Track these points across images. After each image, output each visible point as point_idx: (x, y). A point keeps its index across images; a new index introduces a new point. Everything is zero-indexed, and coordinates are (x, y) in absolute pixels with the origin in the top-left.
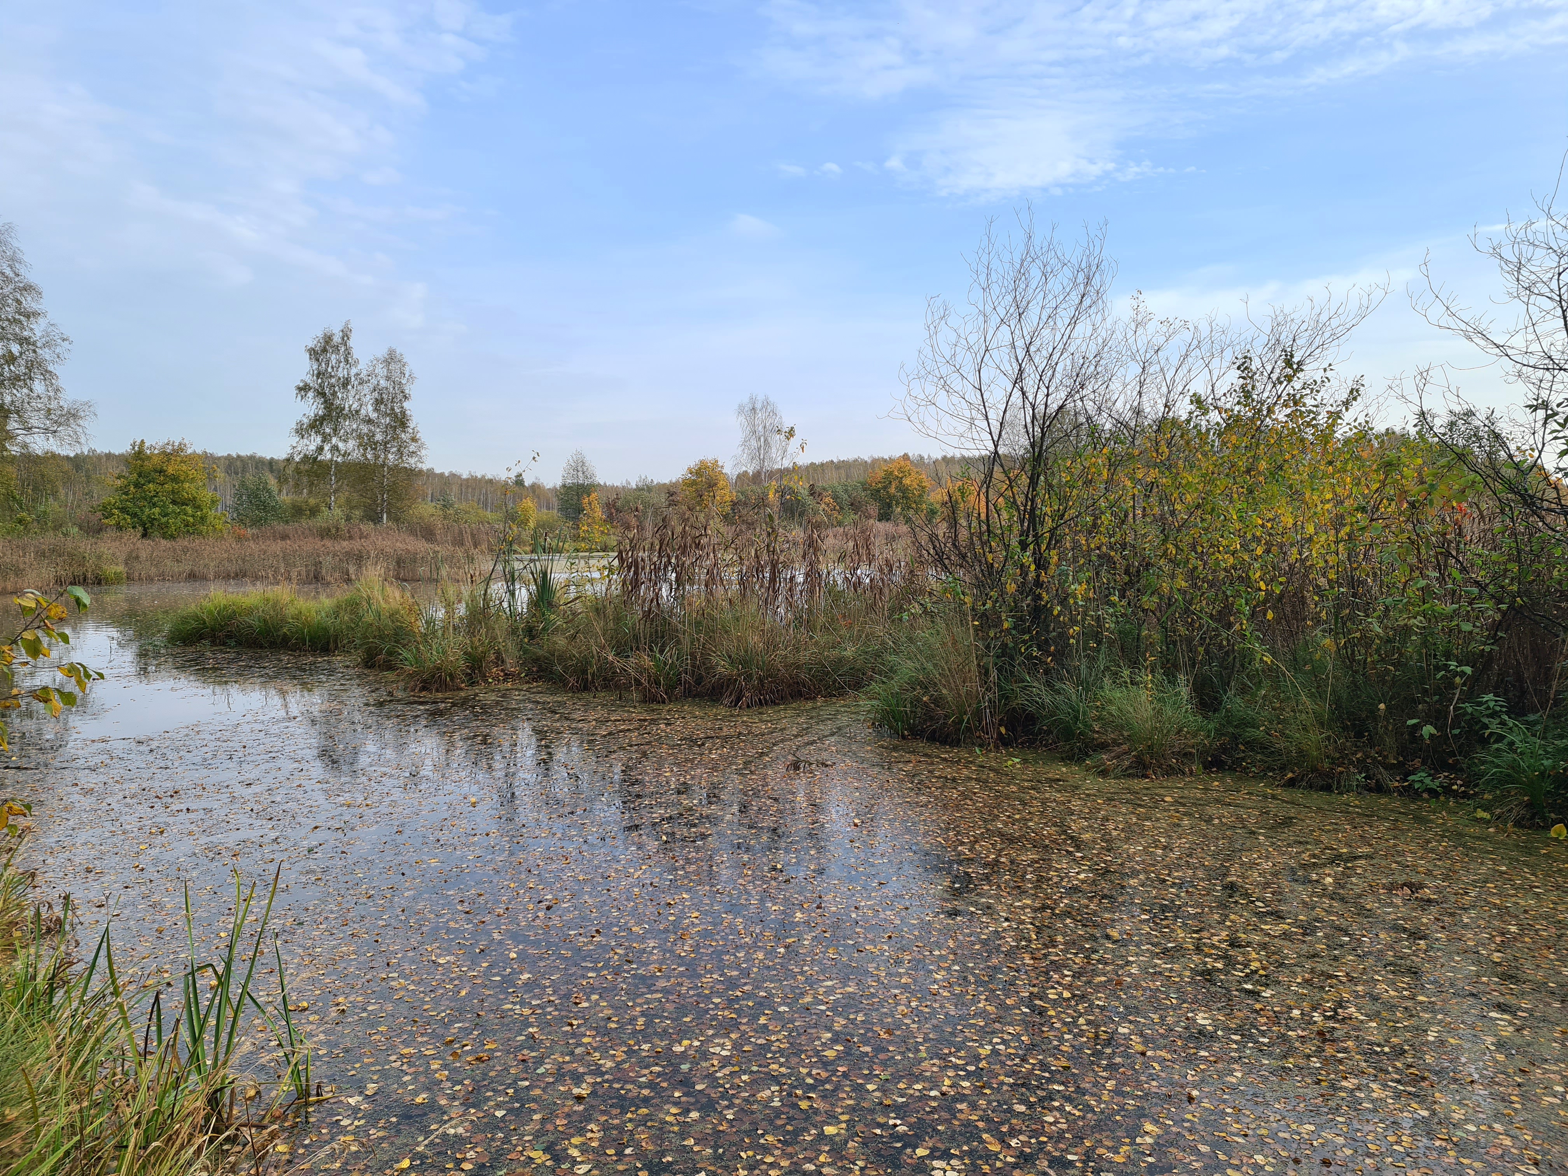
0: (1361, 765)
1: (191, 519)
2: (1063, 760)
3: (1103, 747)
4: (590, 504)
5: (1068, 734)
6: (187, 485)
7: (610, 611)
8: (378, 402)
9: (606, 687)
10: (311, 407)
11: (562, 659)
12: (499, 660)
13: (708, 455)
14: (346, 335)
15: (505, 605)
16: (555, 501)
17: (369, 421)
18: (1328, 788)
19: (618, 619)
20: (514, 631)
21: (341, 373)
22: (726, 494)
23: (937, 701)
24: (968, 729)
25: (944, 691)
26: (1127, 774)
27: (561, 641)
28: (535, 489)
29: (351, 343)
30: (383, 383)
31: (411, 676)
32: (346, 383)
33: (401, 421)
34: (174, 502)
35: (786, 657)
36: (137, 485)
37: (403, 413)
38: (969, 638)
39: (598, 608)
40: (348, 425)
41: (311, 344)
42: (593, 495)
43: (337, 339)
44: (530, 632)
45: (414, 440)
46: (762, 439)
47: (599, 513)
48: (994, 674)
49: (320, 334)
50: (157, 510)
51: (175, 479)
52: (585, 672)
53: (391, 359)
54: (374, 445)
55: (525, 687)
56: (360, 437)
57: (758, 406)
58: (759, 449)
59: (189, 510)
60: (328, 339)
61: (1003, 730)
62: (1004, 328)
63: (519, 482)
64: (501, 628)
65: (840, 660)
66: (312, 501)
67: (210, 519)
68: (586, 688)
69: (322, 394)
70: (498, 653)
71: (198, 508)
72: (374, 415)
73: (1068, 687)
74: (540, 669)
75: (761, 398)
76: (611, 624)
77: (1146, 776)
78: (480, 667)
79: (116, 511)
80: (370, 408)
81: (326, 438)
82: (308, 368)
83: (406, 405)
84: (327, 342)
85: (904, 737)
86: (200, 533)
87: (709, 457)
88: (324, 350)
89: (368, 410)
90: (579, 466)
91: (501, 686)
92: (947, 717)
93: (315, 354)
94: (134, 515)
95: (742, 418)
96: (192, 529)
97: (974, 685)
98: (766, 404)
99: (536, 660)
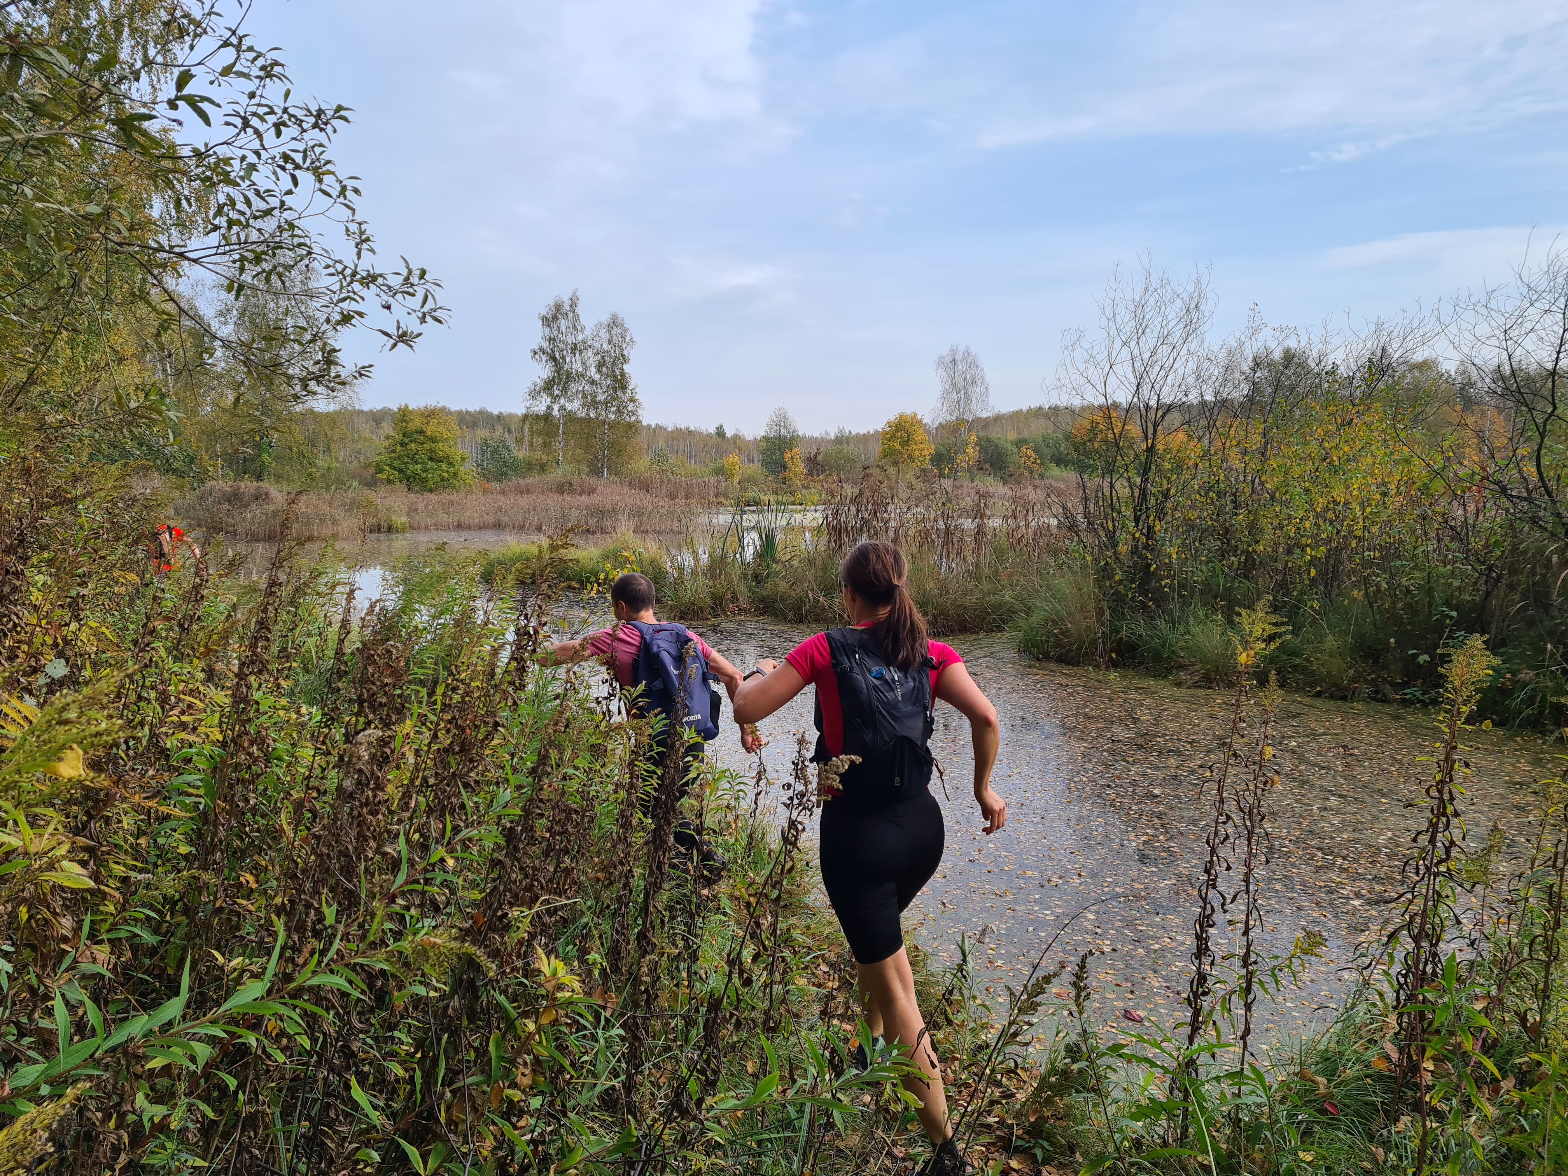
0: (1373, 683)
1: (446, 475)
2: (1155, 676)
3: (1183, 667)
4: (792, 458)
5: (1157, 657)
6: (441, 444)
7: (819, 562)
8: (600, 365)
9: (817, 621)
10: (543, 371)
11: (783, 599)
12: (735, 598)
13: (908, 410)
14: (573, 304)
15: (738, 556)
16: (756, 455)
17: (593, 382)
18: (1344, 698)
19: (825, 569)
20: (744, 577)
21: (570, 339)
22: (925, 449)
23: (1065, 633)
24: (1086, 654)
25: (1069, 626)
26: (1196, 686)
27: (783, 585)
28: (737, 439)
29: (578, 310)
30: (606, 347)
31: (672, 608)
32: (574, 348)
33: (621, 383)
34: (431, 459)
35: (955, 600)
36: (403, 444)
37: (623, 374)
38: (1090, 587)
39: (811, 561)
40: (573, 387)
41: (544, 312)
42: (795, 450)
43: (566, 307)
44: (756, 577)
45: (632, 400)
46: (963, 392)
47: (800, 467)
48: (1107, 613)
49: (552, 303)
50: (419, 467)
51: (433, 440)
52: (800, 608)
53: (614, 323)
54: (595, 404)
55: (755, 619)
56: (585, 397)
57: (959, 357)
58: (958, 402)
59: (444, 466)
60: (558, 307)
61: (1114, 655)
62: (1125, 349)
63: (720, 432)
64: (735, 573)
65: (1000, 605)
66: (545, 458)
67: (461, 474)
68: (801, 621)
69: (554, 359)
70: (734, 594)
71: (451, 464)
72: (597, 377)
73: (1161, 623)
74: (765, 606)
75: (962, 348)
76: (820, 573)
77: (1210, 688)
78: (721, 603)
79: (387, 468)
80: (593, 370)
81: (555, 398)
82: (541, 334)
83: (625, 367)
84: (558, 310)
85: (1038, 659)
86: (454, 487)
87: (908, 411)
88: (555, 318)
89: (593, 372)
90: (782, 420)
91: (737, 618)
92: (1071, 644)
93: (549, 321)
94: (401, 471)
95: (942, 372)
96: (446, 484)
97: (1093, 622)
98: (967, 354)
99: (762, 600)
